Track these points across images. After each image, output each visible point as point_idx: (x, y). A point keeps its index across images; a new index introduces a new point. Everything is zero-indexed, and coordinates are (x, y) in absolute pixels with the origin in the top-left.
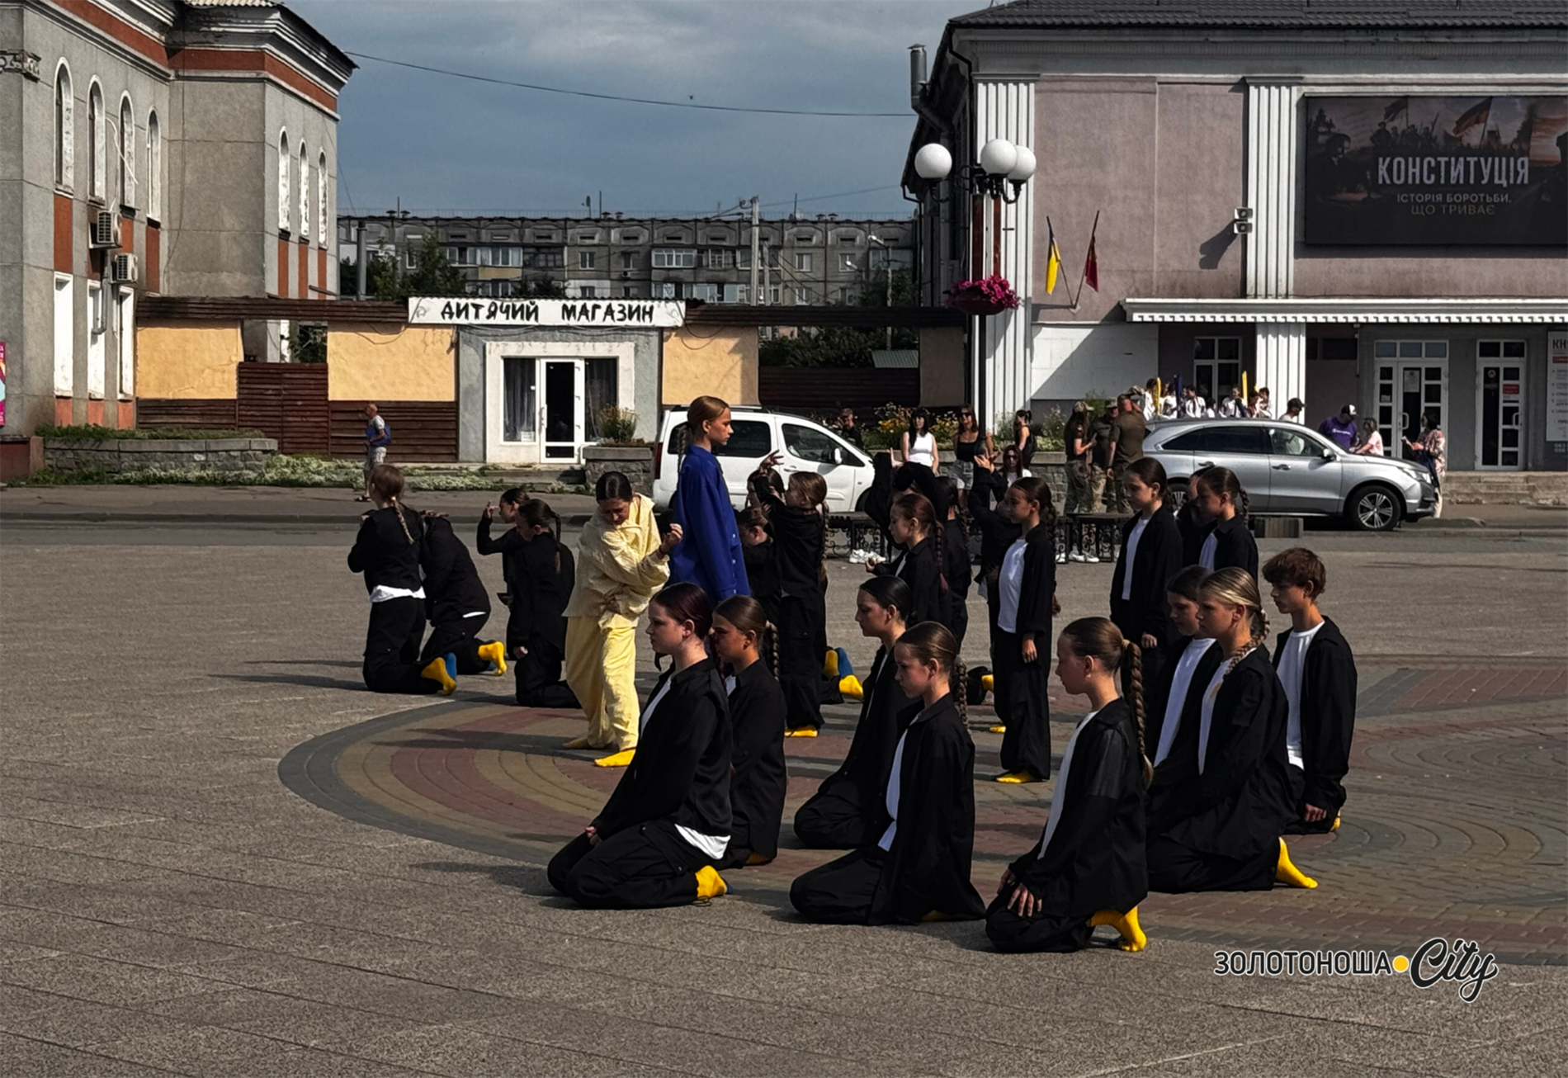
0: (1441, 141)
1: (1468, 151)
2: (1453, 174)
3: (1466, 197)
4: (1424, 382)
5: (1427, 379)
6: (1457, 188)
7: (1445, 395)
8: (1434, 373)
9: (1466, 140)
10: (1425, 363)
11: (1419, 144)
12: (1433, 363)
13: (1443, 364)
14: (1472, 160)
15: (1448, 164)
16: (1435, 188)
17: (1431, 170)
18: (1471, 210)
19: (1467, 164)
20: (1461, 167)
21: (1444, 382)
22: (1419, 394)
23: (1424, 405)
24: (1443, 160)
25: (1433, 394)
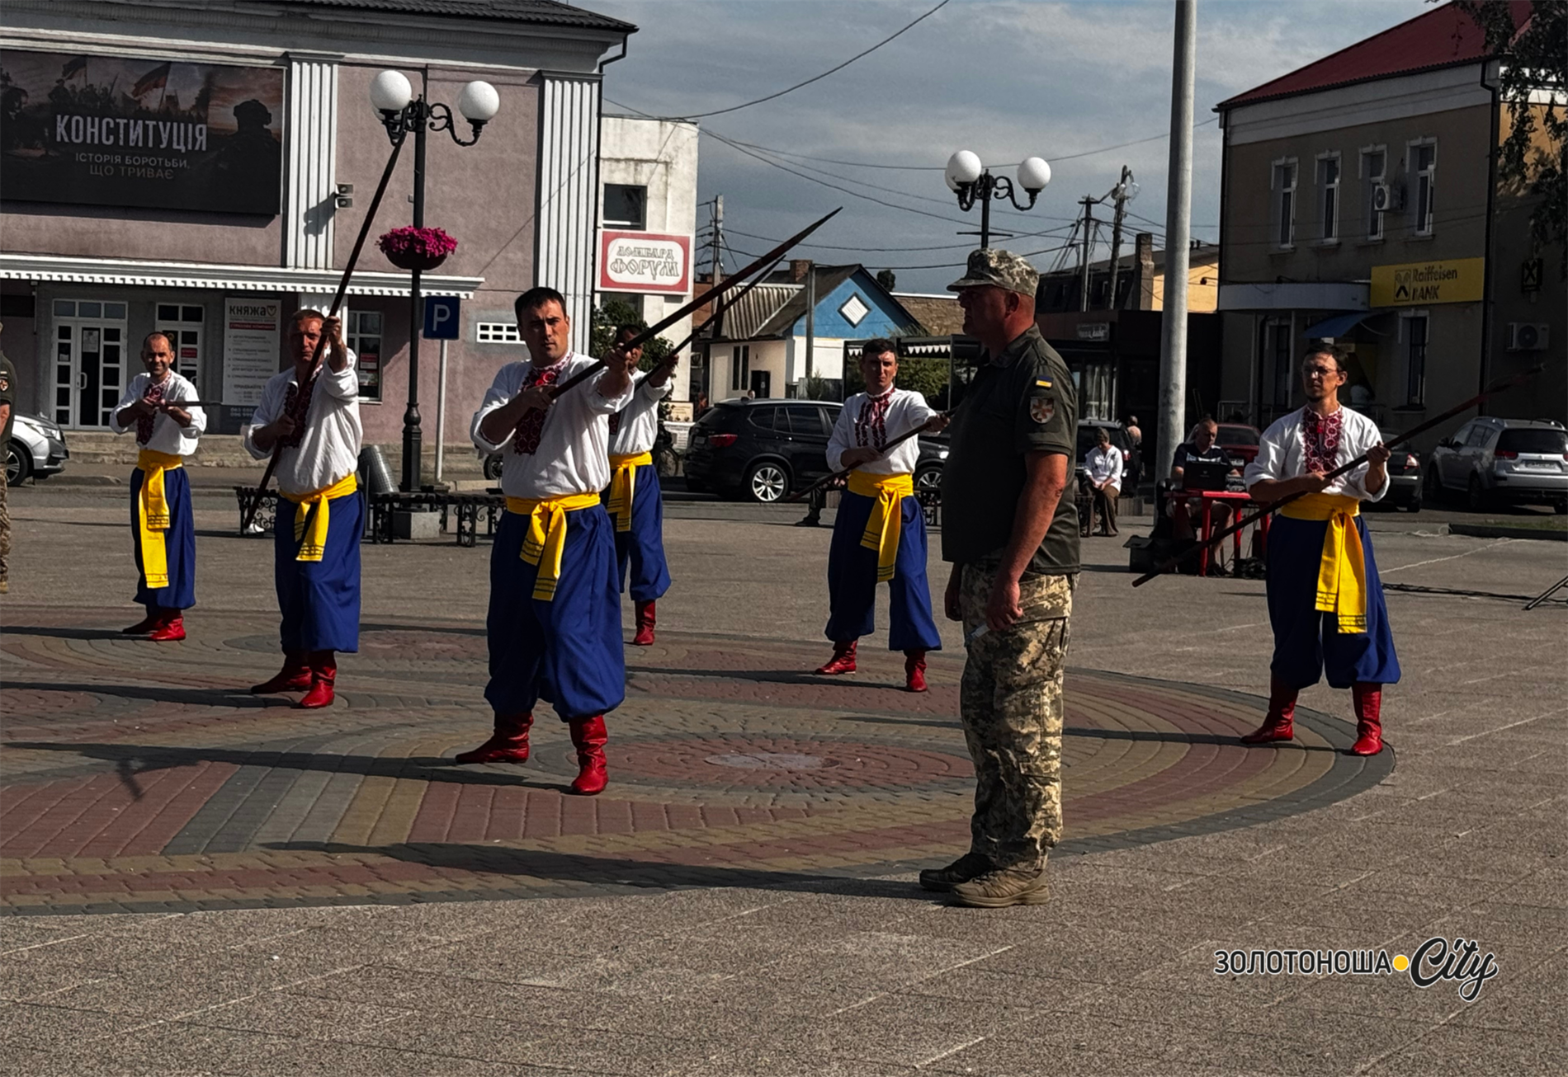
0: (119, 103)
1: (145, 115)
2: (132, 137)
3: (144, 160)
4: (103, 343)
5: (106, 339)
6: (135, 151)
7: (123, 356)
8: (112, 334)
9: (144, 104)
10: (104, 323)
11: (98, 104)
12: (113, 323)
13: (122, 325)
14: (151, 124)
15: (127, 126)
16: (114, 149)
17: (109, 131)
18: (150, 173)
19: (146, 128)
20: (140, 130)
21: (122, 343)
22: (98, 355)
23: (102, 365)
24: (122, 122)
25: (112, 354)
